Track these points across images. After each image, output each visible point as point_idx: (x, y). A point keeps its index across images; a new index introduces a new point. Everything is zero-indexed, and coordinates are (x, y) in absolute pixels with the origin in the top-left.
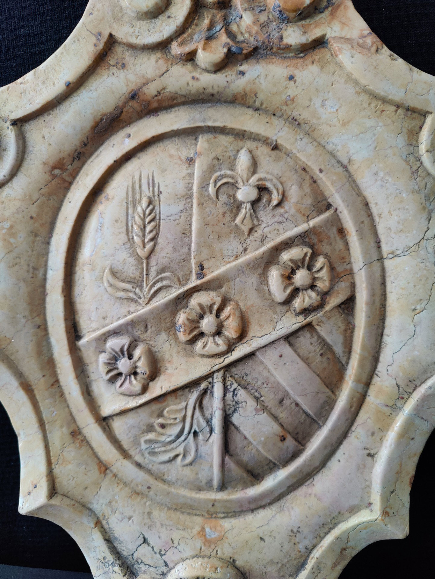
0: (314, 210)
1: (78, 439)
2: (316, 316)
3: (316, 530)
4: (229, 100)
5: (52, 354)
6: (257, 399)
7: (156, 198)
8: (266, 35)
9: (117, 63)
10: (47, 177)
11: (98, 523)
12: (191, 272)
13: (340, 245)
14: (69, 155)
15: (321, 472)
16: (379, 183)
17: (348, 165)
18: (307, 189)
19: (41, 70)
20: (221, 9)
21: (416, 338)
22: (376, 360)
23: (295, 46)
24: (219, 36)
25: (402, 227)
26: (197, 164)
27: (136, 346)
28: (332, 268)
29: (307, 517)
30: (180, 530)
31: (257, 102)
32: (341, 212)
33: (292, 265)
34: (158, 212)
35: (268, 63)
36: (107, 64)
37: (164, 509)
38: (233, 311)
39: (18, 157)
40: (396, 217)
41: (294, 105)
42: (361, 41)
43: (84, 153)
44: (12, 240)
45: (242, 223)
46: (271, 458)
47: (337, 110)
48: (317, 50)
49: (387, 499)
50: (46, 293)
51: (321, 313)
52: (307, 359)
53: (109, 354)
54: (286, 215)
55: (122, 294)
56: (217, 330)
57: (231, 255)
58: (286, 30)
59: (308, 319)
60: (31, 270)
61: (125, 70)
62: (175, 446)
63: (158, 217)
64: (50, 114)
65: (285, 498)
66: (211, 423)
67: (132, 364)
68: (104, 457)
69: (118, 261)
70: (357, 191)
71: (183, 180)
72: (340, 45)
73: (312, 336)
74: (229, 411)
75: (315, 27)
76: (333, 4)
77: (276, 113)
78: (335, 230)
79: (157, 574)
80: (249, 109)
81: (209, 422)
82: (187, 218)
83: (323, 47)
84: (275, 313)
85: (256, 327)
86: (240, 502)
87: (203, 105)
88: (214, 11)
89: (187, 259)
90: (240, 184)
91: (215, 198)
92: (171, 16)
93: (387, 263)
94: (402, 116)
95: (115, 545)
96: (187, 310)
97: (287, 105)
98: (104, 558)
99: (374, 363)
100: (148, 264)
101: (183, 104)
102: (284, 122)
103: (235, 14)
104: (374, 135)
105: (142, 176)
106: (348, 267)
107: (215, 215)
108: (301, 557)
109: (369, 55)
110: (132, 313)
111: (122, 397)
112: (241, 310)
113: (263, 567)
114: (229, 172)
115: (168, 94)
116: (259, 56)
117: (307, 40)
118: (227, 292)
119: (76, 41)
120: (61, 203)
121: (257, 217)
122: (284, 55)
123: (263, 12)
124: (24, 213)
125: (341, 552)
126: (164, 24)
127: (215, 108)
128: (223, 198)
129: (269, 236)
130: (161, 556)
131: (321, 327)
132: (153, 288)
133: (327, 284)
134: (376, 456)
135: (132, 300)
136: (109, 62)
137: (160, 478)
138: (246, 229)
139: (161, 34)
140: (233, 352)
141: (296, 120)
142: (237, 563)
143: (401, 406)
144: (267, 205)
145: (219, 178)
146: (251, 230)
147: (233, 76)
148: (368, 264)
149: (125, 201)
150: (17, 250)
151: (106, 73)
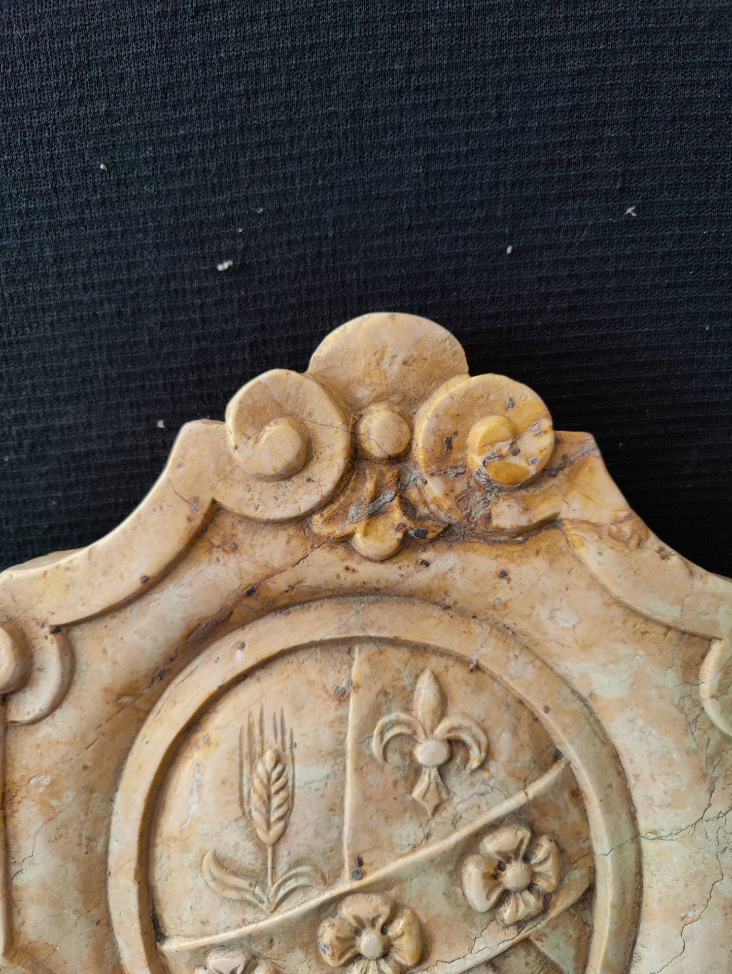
0: (535, 768)
2: (534, 929)
4: (403, 594)
5: (119, 959)
7: (288, 752)
8: (465, 513)
9: (225, 543)
10: (110, 709)
12: (343, 866)
13: (574, 815)
14: (146, 676)
16: (636, 734)
17: (588, 699)
18: (525, 736)
19: (100, 552)
20: (393, 466)
21: (685, 957)
23: (510, 529)
24: (389, 510)
25: (670, 800)
26: (352, 703)
27: (255, 966)
31: (447, 600)
32: (576, 768)
33: (499, 858)
34: (290, 776)
35: (466, 551)
36: (207, 544)
38: (407, 926)
39: (63, 682)
40: (661, 785)
41: (507, 611)
42: (614, 529)
43: (170, 670)
44: (54, 803)
45: (423, 798)
47: (574, 626)
48: (544, 532)
50: (108, 873)
51: (541, 925)
54: (492, 783)
55: (233, 894)
56: (384, 951)
57: (405, 843)
58: (496, 503)
59: (524, 934)
60: (85, 842)
61: (237, 555)
63: (290, 784)
64: (115, 617)
69: (227, 844)
70: (603, 739)
71: (330, 727)
72: (581, 534)
75: (542, 501)
76: (572, 463)
77: (477, 615)
78: (566, 795)
80: (434, 606)
82: (337, 787)
83: (554, 527)
84: (473, 927)
85: (443, 946)
87: (362, 598)
88: (382, 468)
89: (336, 848)
90: (421, 736)
91: (379, 758)
92: (312, 478)
93: (645, 844)
94: (675, 642)
96: (336, 921)
97: (495, 610)
100: (274, 853)
101: (329, 597)
102: (489, 628)
103: (415, 473)
104: (631, 667)
105: (265, 714)
106: (585, 845)
107: (381, 785)
109: (627, 551)
110: (250, 923)
112: (419, 922)
114: (403, 716)
115: (306, 588)
116: (453, 538)
117: (530, 521)
118: (398, 897)
119: (158, 510)
120: (132, 740)
121: (446, 787)
122: (493, 538)
123: (460, 476)
124: (73, 761)
126: (301, 491)
127: (380, 604)
128: (394, 758)
129: (464, 816)
131: (542, 941)
132: (282, 888)
133: (553, 881)
135: (250, 903)
136: (212, 541)
138: (429, 807)
139: (296, 506)
141: (508, 628)
144: (462, 767)
145: (388, 726)
146: (436, 809)
147: (411, 568)
149: (238, 753)
150: (62, 817)
151: (205, 559)
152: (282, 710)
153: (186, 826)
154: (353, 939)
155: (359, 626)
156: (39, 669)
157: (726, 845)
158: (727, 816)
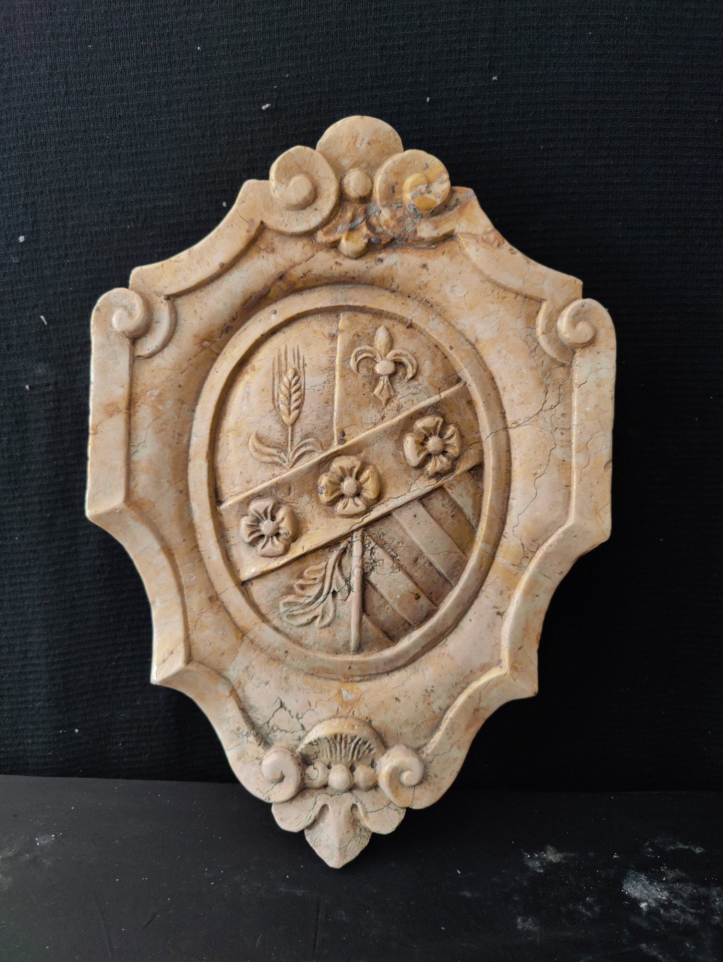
0: (445, 383)
1: (216, 605)
2: (447, 480)
3: (449, 689)
4: (368, 282)
5: (192, 519)
6: (393, 558)
7: (301, 369)
8: (402, 229)
9: (267, 247)
10: (197, 348)
11: (233, 692)
12: (333, 438)
13: (469, 416)
14: (218, 329)
15: (454, 632)
16: (502, 360)
17: (475, 343)
18: (439, 364)
19: (195, 251)
20: (362, 203)
21: (538, 499)
22: (503, 522)
23: (427, 239)
24: (360, 228)
25: (523, 399)
26: (339, 340)
27: (279, 508)
28: (462, 437)
29: (440, 676)
30: (317, 693)
31: (393, 285)
32: (469, 386)
33: (425, 432)
34: (303, 383)
35: (404, 253)
36: (257, 248)
37: (300, 674)
38: (371, 474)
39: (170, 330)
40: (517, 391)
41: (427, 289)
42: (485, 237)
43: (232, 327)
44: (160, 407)
45: (380, 394)
46: (406, 617)
47: (465, 295)
48: (446, 243)
49: (515, 654)
50: (189, 459)
51: (451, 478)
52: (440, 519)
53: (252, 517)
54: (420, 388)
55: (267, 459)
56: (357, 491)
57: (370, 422)
58: (420, 224)
59: (440, 483)
60: (176, 436)
61: (274, 254)
62: (314, 608)
63: (303, 388)
64: (203, 291)
65: (419, 660)
66: (350, 582)
67: (275, 525)
68: (241, 623)
69: (264, 427)
70: (484, 367)
71: (326, 354)
72: (467, 240)
73: (444, 499)
74: (367, 570)
75: (445, 223)
76: (461, 203)
77: (410, 295)
78: (464, 402)
79: (293, 740)
80: (386, 291)
81: (347, 581)
82: (330, 388)
83: (453, 240)
84: (410, 476)
85: (392, 489)
86: (376, 664)
87: (344, 285)
88: (356, 205)
89: (329, 426)
90: (379, 359)
91: (355, 371)
92: (317, 208)
93: (511, 432)
94: (521, 303)
95: (250, 714)
96: (329, 473)
97: (421, 289)
98: (238, 729)
99: (502, 525)
100: (293, 430)
101: (326, 284)
102: (418, 304)
103: (374, 208)
104: (497, 318)
105: (288, 349)
106: (477, 436)
107: (356, 386)
108: (436, 717)
109: (492, 249)
110: (277, 476)
111: (263, 559)
112: (378, 472)
113: (398, 727)
114: (368, 348)
115: (313, 276)
116: (395, 246)
117: (438, 234)
118: (366, 457)
119: (230, 226)
120: (207, 372)
121: (393, 388)
122: (418, 246)
123: (399, 208)
124: (173, 381)
125: (474, 713)
126: (311, 215)
128: (363, 371)
129: (404, 406)
130: (298, 720)
131: (452, 490)
132: (297, 453)
133: (457, 450)
134: (505, 614)
135: (277, 464)
136: (260, 246)
137: (298, 642)
138: (383, 399)
139: (308, 224)
140: (371, 513)
141: (428, 302)
142: (373, 723)
143: (526, 565)
144: (403, 378)
145: (360, 353)
146: (388, 401)
147: (373, 263)
148: (495, 433)
149: (272, 372)
150: (164, 417)
151: (256, 256)
152: (298, 346)
153: (239, 420)
154: (339, 485)
155: (343, 300)
156: (156, 322)
157: (557, 426)
158: (556, 408)
